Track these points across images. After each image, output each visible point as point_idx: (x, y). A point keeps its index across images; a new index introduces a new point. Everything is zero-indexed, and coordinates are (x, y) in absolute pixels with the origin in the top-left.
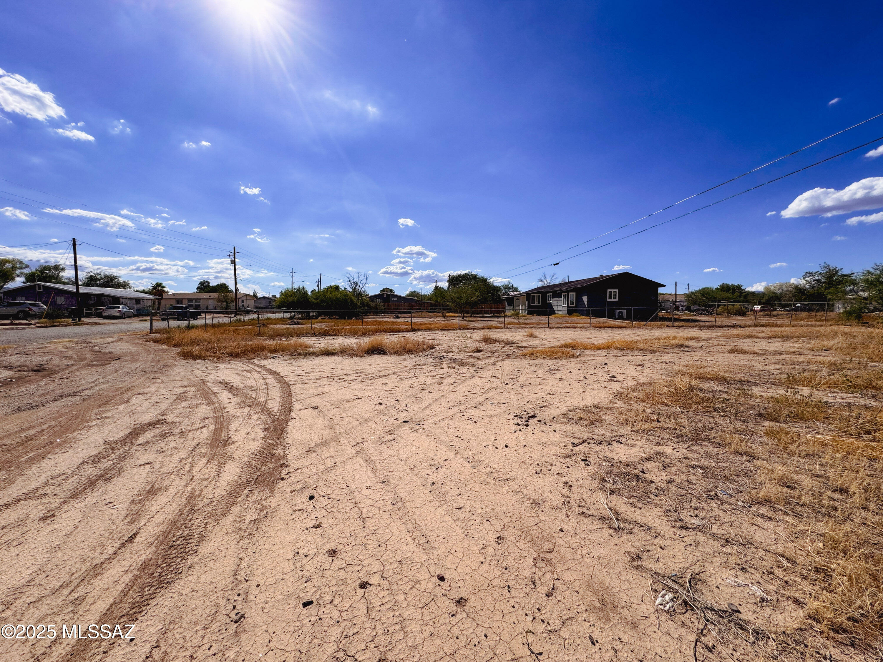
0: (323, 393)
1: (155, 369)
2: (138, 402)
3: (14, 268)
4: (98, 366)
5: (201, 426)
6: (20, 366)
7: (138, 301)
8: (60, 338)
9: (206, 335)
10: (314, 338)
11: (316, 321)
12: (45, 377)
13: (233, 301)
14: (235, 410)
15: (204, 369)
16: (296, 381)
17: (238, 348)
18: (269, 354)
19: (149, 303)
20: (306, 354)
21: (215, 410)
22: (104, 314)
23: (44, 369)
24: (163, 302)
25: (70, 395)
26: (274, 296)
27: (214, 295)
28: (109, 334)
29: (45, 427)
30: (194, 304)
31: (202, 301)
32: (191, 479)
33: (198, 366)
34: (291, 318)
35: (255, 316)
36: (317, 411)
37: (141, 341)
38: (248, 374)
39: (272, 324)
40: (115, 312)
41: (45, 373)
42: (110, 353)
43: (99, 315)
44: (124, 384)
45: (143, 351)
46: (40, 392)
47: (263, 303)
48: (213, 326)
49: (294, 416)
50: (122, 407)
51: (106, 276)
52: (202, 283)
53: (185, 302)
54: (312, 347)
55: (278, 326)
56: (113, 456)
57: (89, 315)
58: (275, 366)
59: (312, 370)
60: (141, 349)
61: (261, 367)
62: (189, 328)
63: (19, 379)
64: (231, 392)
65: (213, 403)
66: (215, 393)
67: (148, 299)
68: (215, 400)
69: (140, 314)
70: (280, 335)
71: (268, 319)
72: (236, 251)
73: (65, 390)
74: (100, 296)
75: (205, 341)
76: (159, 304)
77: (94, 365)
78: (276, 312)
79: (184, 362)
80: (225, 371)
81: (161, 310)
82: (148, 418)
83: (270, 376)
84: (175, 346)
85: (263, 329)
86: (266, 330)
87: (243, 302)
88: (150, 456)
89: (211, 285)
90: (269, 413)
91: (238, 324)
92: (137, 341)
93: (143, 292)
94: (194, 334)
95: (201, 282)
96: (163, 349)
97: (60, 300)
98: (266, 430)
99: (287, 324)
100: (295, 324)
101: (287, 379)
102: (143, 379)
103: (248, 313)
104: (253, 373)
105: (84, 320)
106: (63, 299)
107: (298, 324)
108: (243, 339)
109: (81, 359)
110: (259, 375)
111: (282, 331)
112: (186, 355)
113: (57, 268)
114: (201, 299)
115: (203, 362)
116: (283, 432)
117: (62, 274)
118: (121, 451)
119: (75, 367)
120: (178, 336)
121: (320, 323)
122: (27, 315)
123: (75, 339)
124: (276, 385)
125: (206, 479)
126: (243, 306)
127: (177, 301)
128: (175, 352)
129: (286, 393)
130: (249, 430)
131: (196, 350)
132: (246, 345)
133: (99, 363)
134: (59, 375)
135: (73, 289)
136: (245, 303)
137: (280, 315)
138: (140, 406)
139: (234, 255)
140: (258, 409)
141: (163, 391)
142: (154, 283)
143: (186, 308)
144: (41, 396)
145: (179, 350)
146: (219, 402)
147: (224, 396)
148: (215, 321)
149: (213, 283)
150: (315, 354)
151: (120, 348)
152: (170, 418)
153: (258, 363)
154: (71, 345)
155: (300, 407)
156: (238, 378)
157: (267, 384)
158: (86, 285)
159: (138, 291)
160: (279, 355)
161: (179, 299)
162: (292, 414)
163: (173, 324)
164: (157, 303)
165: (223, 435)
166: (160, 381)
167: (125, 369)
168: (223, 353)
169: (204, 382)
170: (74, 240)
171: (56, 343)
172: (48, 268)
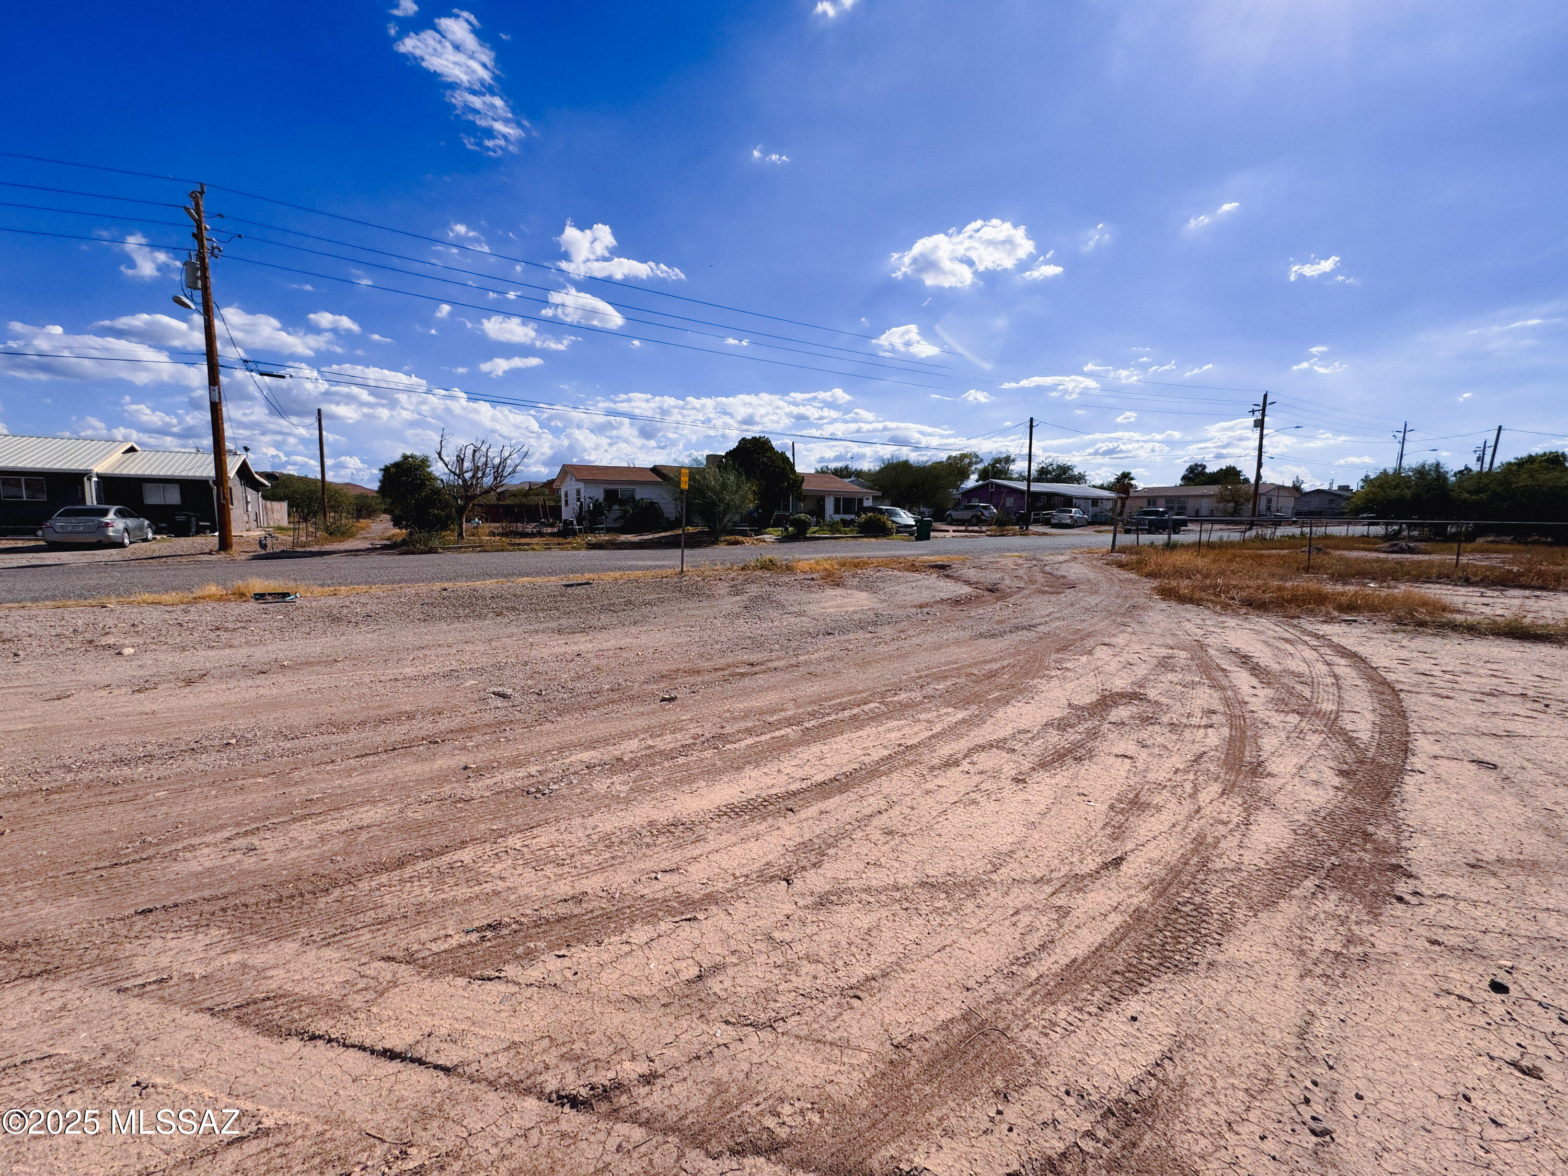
0: (1509, 735)
1: (1123, 610)
2: (1103, 656)
3: (970, 464)
4: (1050, 593)
5: (1203, 723)
6: (977, 583)
7: (1095, 501)
8: (1009, 551)
9: (1200, 562)
10: (1463, 590)
11: (1469, 546)
12: (998, 599)
13: (1248, 500)
14: (1267, 713)
15: (1199, 622)
16: (1418, 685)
17: (1264, 592)
18: (1336, 614)
19: (1109, 505)
20: (1442, 626)
21: (1226, 701)
22: (1053, 521)
23: (997, 590)
24: (1128, 503)
25: (1024, 628)
26: (1346, 488)
27: (1214, 489)
28: (1058, 550)
29: (1005, 663)
30: (1176, 506)
31: (1190, 500)
32: (1198, 811)
33: (1188, 616)
34: (1386, 537)
35: (1296, 531)
36: (1494, 773)
37: (1099, 563)
38: (1289, 647)
39: (1337, 548)
40: (1065, 518)
41: (998, 594)
42: (1063, 577)
43: (1047, 522)
44: (1085, 625)
45: (1103, 579)
46: (997, 618)
47: (1315, 503)
48: (1210, 546)
49: (1418, 766)
50: (1084, 659)
51: (1059, 467)
52: (1191, 469)
53: (1161, 502)
54: (1459, 611)
55: (1354, 554)
56: (1081, 728)
57: (1036, 522)
58: (1352, 641)
59: (1464, 668)
60: (1101, 577)
61: (1317, 636)
62: (1170, 547)
63: (977, 597)
64: (1256, 676)
65: (1223, 689)
66: (1223, 670)
67: (1108, 499)
68: (1225, 683)
69: (1096, 521)
70: (1362, 573)
71: (1327, 537)
72: (1269, 401)
73: (1020, 620)
74: (1051, 495)
75: (1199, 572)
76: (1123, 505)
77: (1046, 592)
78: (1349, 524)
79: (1164, 605)
80: (1239, 633)
81: (1125, 516)
82: (1120, 684)
83: (1343, 661)
84: (1150, 575)
85: (1318, 559)
86: (1325, 560)
87: (1269, 501)
88: (1131, 748)
89: (1208, 471)
90: (1351, 742)
91: (1258, 545)
92: (1094, 562)
93: (1102, 487)
94: (1180, 559)
95: (1191, 467)
96: (1131, 580)
97: (1010, 502)
98: (1342, 773)
99: (1377, 551)
100: (1402, 551)
101: (1391, 677)
102: (1107, 622)
103: (1277, 523)
104: (1301, 647)
105: (1032, 528)
106: (1012, 499)
107: (1412, 551)
108: (1272, 575)
109: (1032, 582)
110: (1316, 654)
111: (1368, 566)
112: (1168, 594)
113: (1008, 460)
114: (1187, 497)
115: (1196, 609)
116: (1388, 794)
117: (1012, 467)
118: (1089, 724)
119: (1026, 592)
120: (1154, 560)
121: (1481, 551)
122: (978, 521)
123: (1024, 554)
124: (1359, 682)
125: (1225, 823)
126: (1269, 508)
127: (1149, 502)
128: (1149, 585)
129: (1391, 708)
130: (1302, 762)
131: (1184, 585)
132: (1280, 589)
133: (1051, 590)
134: (1012, 600)
135: (1023, 486)
136: (1274, 505)
137: (1359, 530)
138: (1107, 663)
139: (1264, 410)
140: (1319, 724)
141: (1137, 648)
142: (1119, 473)
143: (1163, 513)
144: (998, 622)
145: (1155, 583)
146: (1233, 688)
147: (1243, 680)
148: (1215, 537)
149: (1212, 468)
150: (1473, 630)
151: (1075, 571)
152: (1152, 694)
153: (1310, 628)
154: (1020, 561)
155: (1436, 749)
156: (1266, 650)
157: (1336, 676)
158: (1038, 480)
159: (1094, 486)
160: (1360, 618)
161: (1152, 497)
162: (1412, 759)
163: (1145, 538)
164: (1119, 504)
165: (1247, 753)
166: (1130, 630)
167: (1083, 604)
168: (1233, 598)
169: (1202, 647)
170: (1032, 420)
171: (1006, 557)
172: (998, 461)
